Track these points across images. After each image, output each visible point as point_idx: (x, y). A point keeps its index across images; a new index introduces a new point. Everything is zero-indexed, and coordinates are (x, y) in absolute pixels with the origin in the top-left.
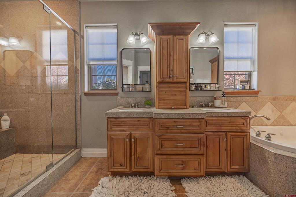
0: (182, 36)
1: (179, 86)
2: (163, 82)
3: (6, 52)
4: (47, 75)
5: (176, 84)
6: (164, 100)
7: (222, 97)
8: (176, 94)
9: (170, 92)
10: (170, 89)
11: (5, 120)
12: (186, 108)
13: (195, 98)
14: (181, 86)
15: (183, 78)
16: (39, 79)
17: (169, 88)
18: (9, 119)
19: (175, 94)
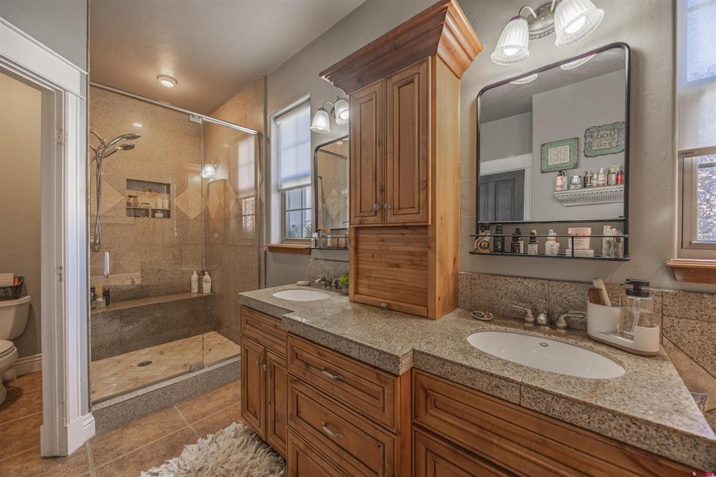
0: (407, 73)
1: (408, 236)
2: (362, 226)
3: (210, 185)
4: (243, 214)
5: (399, 231)
6: (369, 277)
7: (628, 292)
8: (400, 262)
9: (383, 256)
10: (384, 248)
11: (206, 281)
12: (425, 314)
13: (500, 281)
14: (413, 236)
15: (413, 211)
16: (233, 222)
17: (381, 243)
18: (210, 280)
19: (396, 262)
